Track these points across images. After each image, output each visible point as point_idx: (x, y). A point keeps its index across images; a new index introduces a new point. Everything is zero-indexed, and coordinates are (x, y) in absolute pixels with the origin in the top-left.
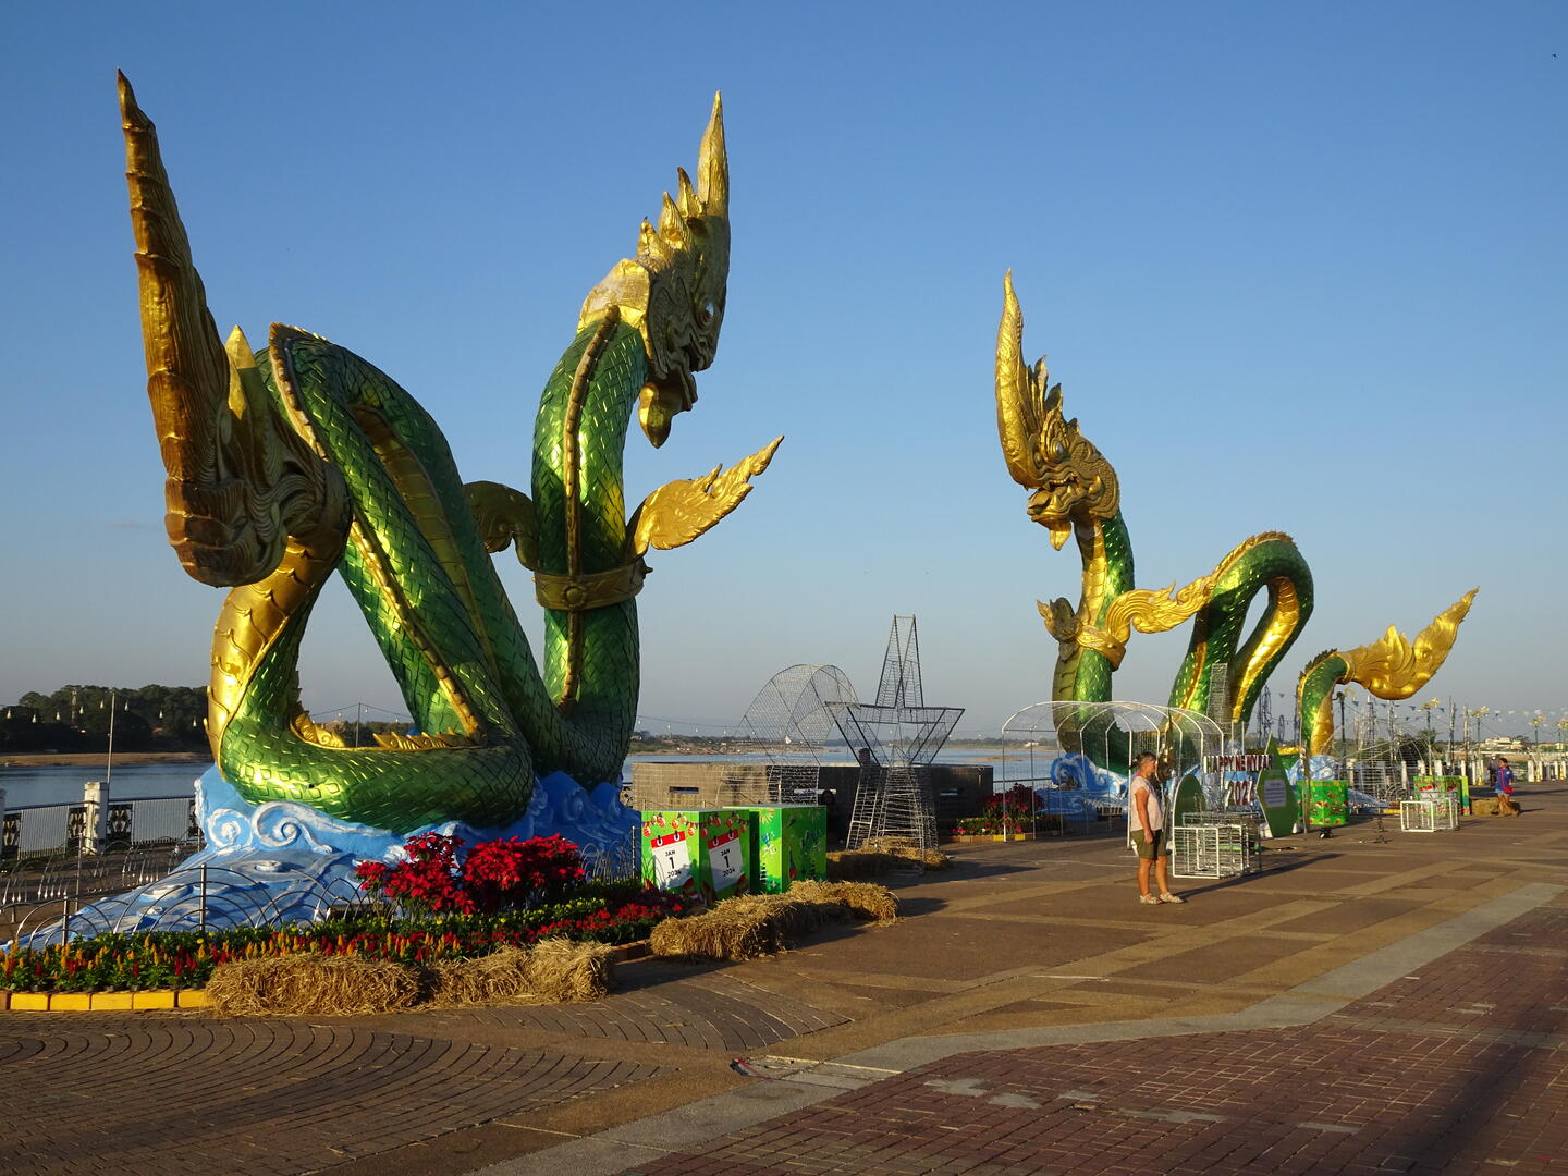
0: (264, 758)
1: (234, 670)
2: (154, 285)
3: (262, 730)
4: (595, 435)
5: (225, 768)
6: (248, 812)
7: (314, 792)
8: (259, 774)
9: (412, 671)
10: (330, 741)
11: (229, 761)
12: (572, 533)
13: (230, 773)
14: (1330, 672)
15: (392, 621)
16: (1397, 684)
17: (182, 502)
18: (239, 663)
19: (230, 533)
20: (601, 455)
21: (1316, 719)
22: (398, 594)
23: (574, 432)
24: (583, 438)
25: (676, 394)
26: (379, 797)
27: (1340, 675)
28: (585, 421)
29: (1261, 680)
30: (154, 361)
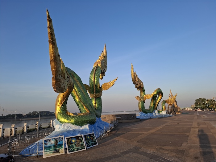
0: (63, 117)
1: (59, 106)
2: (51, 46)
3: (63, 114)
4: (97, 78)
5: (58, 119)
6: (61, 125)
7: (70, 121)
8: (62, 120)
9: (80, 105)
10: (71, 114)
11: (58, 118)
12: (94, 89)
13: (58, 120)
14: (164, 102)
15: (77, 99)
16: (171, 103)
17: (55, 80)
18: (59, 105)
19: (61, 85)
20: (97, 80)
21: (164, 107)
22: (78, 96)
23: (94, 78)
24: (95, 78)
25: (103, 74)
26: (79, 122)
27: (165, 103)
28: (95, 76)
29: (158, 103)
30: (51, 58)
